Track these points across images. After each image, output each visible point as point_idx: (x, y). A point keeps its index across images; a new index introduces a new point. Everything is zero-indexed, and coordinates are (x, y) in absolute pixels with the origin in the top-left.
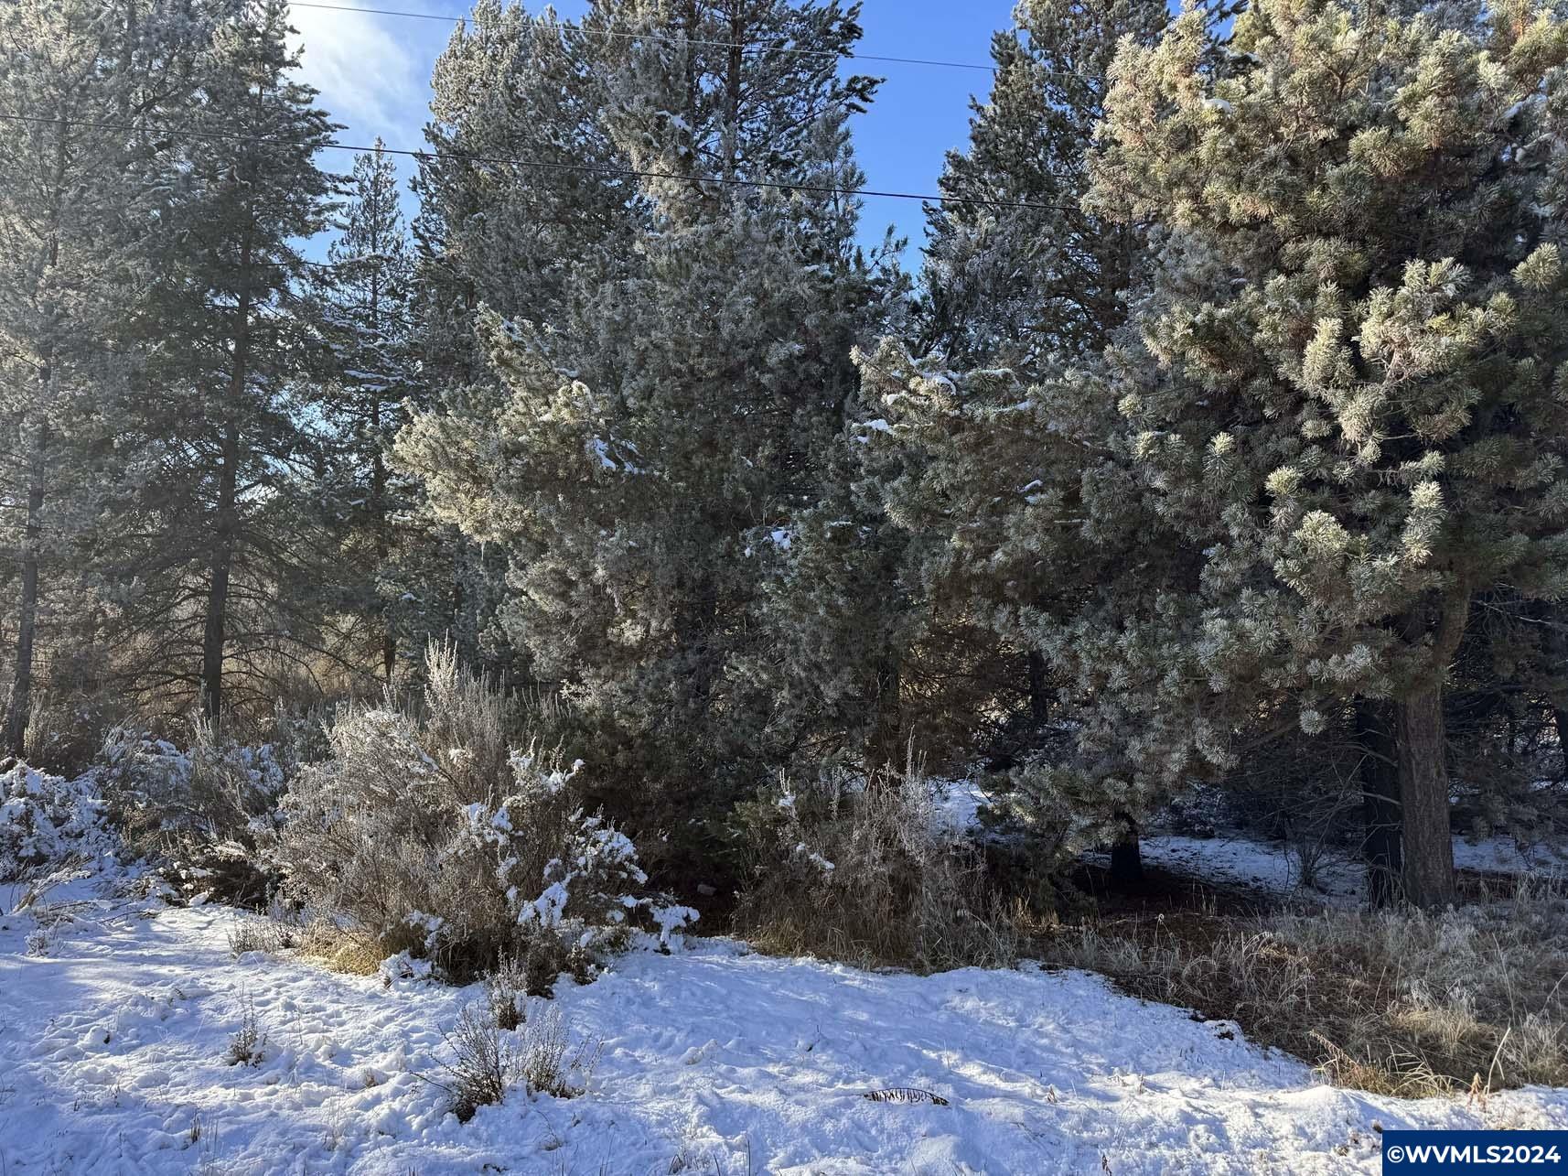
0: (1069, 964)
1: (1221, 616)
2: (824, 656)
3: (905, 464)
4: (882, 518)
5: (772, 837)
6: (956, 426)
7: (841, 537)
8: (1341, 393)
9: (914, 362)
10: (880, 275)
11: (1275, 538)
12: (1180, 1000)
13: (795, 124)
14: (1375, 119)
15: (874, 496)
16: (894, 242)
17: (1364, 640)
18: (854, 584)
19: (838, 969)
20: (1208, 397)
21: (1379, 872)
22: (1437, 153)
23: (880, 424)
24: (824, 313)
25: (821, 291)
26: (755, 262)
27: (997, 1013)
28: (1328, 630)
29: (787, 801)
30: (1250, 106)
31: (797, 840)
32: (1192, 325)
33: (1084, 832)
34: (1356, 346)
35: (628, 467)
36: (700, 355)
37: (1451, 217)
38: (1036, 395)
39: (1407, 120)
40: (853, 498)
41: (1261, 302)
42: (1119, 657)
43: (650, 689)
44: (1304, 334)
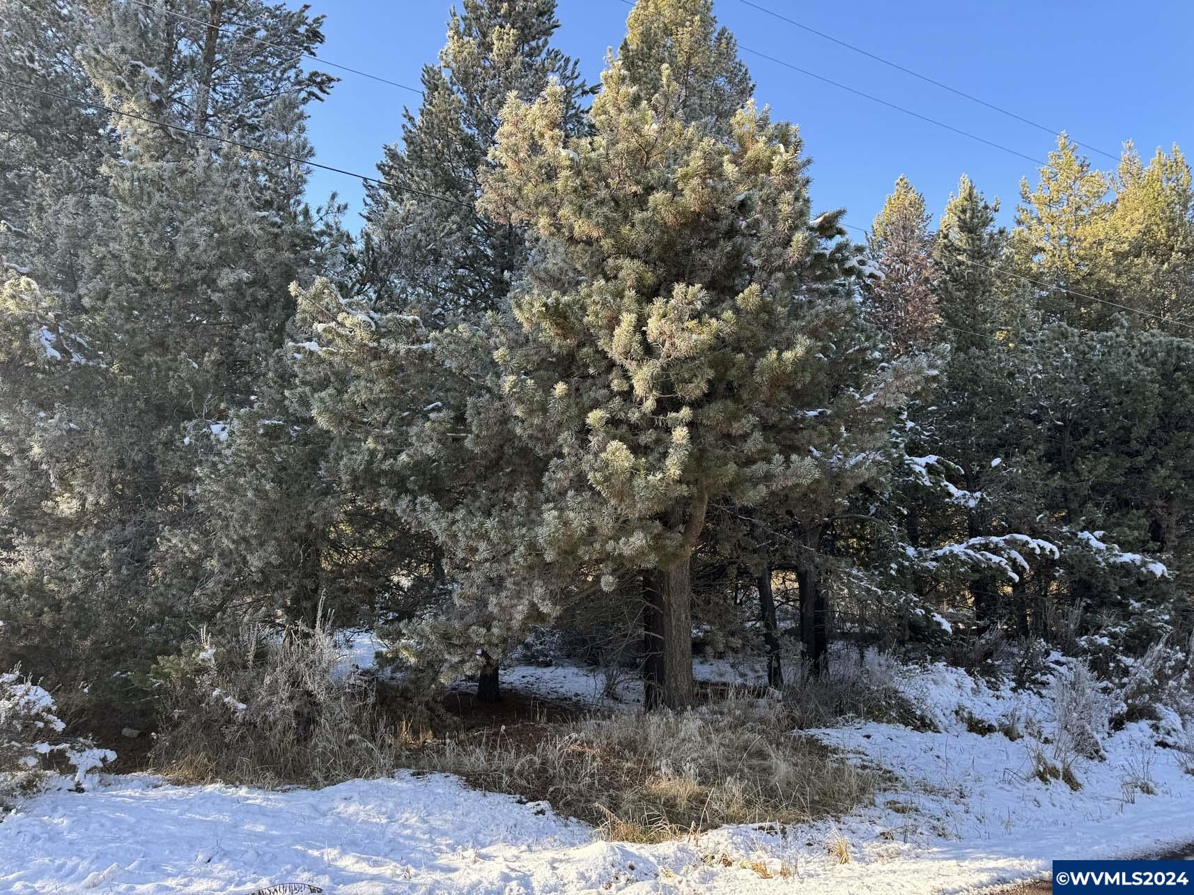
0: (433, 769)
1: (554, 508)
2: (250, 531)
3: (332, 379)
4: (311, 421)
5: (191, 685)
6: (376, 354)
7: (273, 434)
8: (634, 363)
9: (343, 301)
10: (324, 228)
11: (591, 457)
12: (512, 789)
13: (263, 97)
14: (665, 185)
15: (304, 402)
16: (336, 205)
17: (643, 528)
18: (281, 474)
19: (243, 791)
20: (554, 356)
21: (650, 686)
22: (699, 215)
23: (313, 346)
24: (272, 251)
25: (269, 233)
26: (214, 200)
27: (373, 813)
28: (620, 521)
29: (208, 654)
30: (591, 160)
31: (213, 686)
32: (545, 305)
33: (454, 667)
34: (644, 333)
35: (76, 358)
36: (156, 269)
37: (704, 258)
38: (436, 339)
39: (682, 190)
40: (287, 402)
41: (590, 296)
42: (485, 536)
43: (83, 556)
44: (614, 322)
